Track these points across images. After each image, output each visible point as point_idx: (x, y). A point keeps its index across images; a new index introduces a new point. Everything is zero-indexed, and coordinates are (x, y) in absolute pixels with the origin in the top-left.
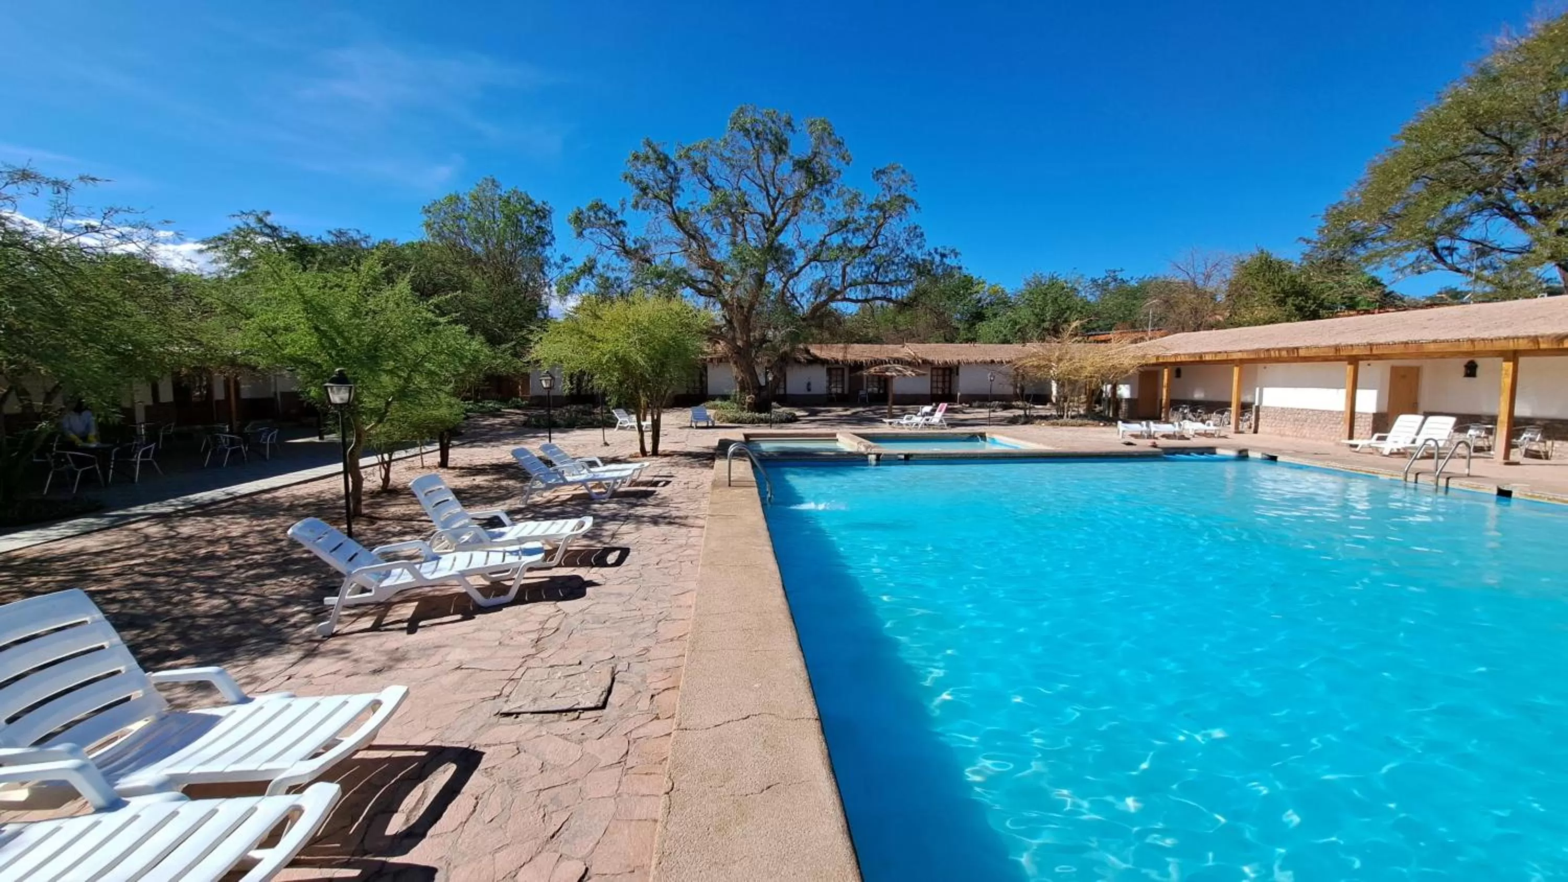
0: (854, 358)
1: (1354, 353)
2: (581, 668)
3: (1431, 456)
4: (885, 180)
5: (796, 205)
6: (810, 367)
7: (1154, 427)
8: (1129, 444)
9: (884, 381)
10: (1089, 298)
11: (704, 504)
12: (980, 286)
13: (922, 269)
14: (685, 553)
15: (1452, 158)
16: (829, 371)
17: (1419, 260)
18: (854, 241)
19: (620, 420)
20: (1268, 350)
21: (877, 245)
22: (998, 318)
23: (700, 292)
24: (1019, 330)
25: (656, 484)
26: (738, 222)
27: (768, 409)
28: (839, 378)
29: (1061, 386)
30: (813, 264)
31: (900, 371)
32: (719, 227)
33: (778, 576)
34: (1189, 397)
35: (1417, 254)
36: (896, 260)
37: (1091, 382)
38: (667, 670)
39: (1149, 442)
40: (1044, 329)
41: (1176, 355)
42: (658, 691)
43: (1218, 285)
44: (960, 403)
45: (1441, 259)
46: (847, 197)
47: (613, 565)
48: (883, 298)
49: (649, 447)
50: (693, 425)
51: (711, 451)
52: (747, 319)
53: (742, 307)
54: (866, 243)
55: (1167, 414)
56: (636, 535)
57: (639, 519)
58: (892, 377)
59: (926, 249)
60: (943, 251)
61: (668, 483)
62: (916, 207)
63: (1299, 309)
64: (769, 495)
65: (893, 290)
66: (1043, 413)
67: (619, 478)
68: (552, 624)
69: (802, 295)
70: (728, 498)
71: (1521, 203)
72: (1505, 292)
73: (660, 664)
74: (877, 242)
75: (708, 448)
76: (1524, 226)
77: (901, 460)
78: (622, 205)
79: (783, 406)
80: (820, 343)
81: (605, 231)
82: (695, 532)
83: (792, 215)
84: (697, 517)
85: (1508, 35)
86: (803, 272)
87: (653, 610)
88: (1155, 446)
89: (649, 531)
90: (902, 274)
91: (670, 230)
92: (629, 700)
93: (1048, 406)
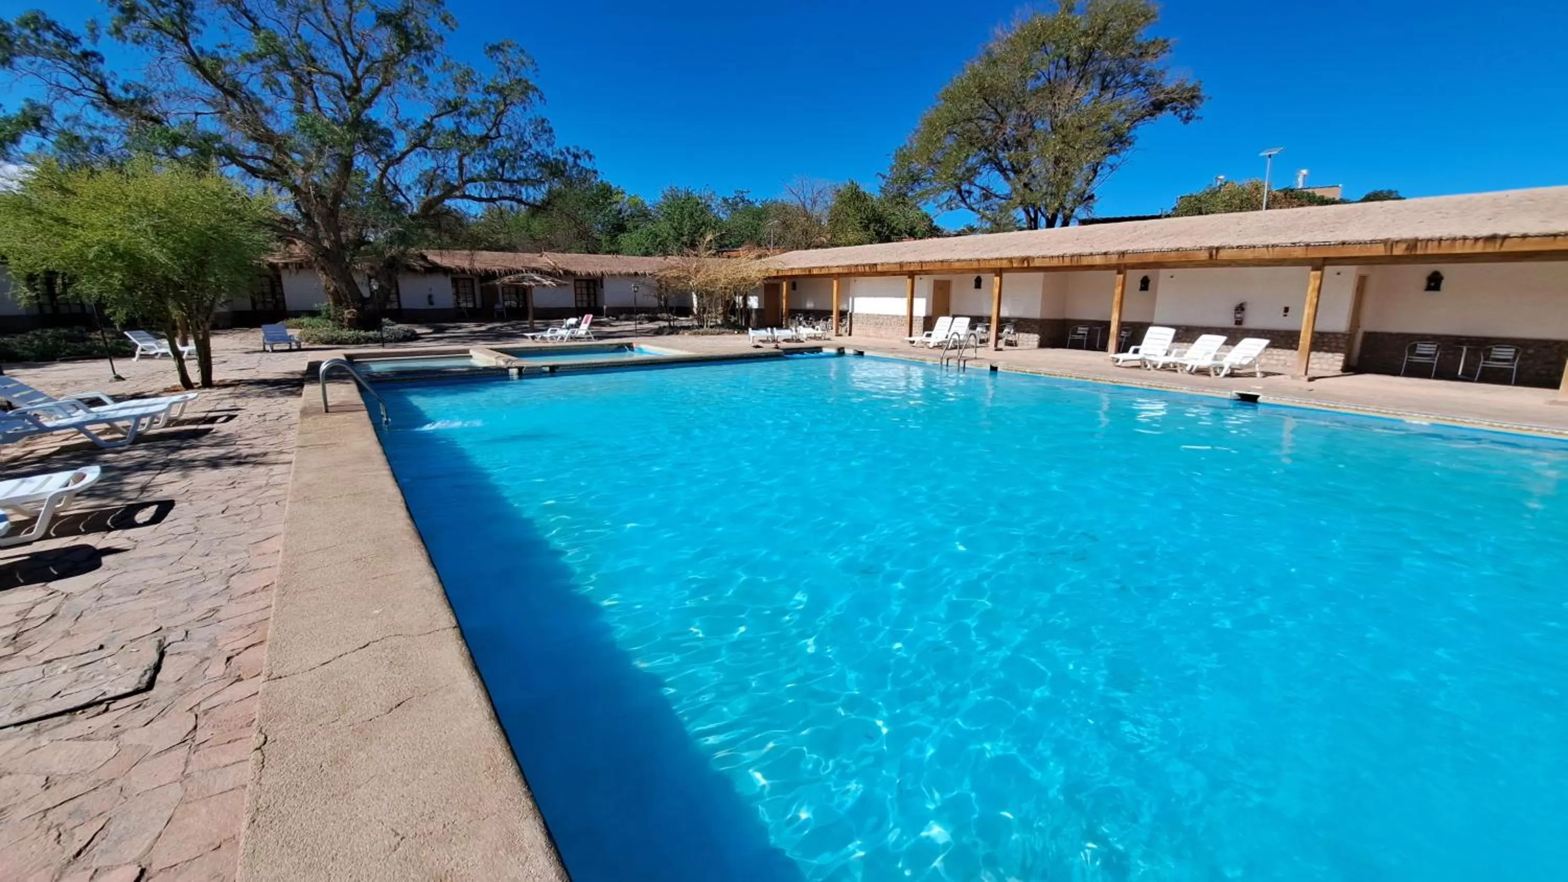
0: (483, 267)
1: (912, 269)
2: (103, 653)
3: (955, 348)
4: (501, 59)
5: (386, 70)
6: (428, 276)
7: (777, 333)
8: (758, 347)
9: (522, 293)
10: (721, 215)
11: (292, 437)
12: (620, 196)
13: (555, 169)
14: (268, 494)
15: (970, 120)
16: (455, 282)
17: (951, 199)
18: (470, 127)
19: (140, 346)
20: (857, 266)
21: (500, 136)
22: (639, 231)
23: (254, 172)
24: (660, 244)
25: (213, 420)
26: (303, 83)
27: (378, 326)
28: (468, 290)
29: (700, 297)
30: (419, 150)
31: (538, 281)
32: (271, 83)
33: (399, 498)
34: (803, 307)
35: (949, 194)
36: (525, 156)
37: (725, 294)
38: (249, 626)
39: (773, 345)
40: (683, 243)
41: (792, 269)
42: (237, 651)
43: (822, 211)
44: (607, 316)
45: (964, 200)
46: (456, 73)
47: (146, 524)
48: (511, 199)
49: (195, 376)
50: (268, 348)
51: (299, 377)
52: (332, 214)
53: (323, 197)
54: (485, 132)
55: (787, 322)
56: (184, 483)
57: (187, 466)
58: (530, 287)
59: (557, 147)
60: (576, 152)
61: (231, 418)
62: (541, 98)
63: (878, 233)
64: (385, 419)
65: (523, 190)
66: (686, 324)
67: (144, 416)
68: (45, 610)
69: (409, 188)
70: (326, 425)
71: (1007, 162)
72: (998, 227)
73: (237, 622)
74: (498, 132)
75: (292, 373)
76: (1007, 178)
77: (546, 372)
78: (93, 30)
79: (398, 323)
80: (440, 248)
81: (63, 65)
82: (277, 469)
83: (383, 84)
84: (281, 452)
85: (1002, 29)
86: (407, 159)
87: (222, 564)
88: (777, 348)
89: (203, 477)
90: (532, 172)
91: (187, 78)
92: (191, 671)
93: (691, 317)
